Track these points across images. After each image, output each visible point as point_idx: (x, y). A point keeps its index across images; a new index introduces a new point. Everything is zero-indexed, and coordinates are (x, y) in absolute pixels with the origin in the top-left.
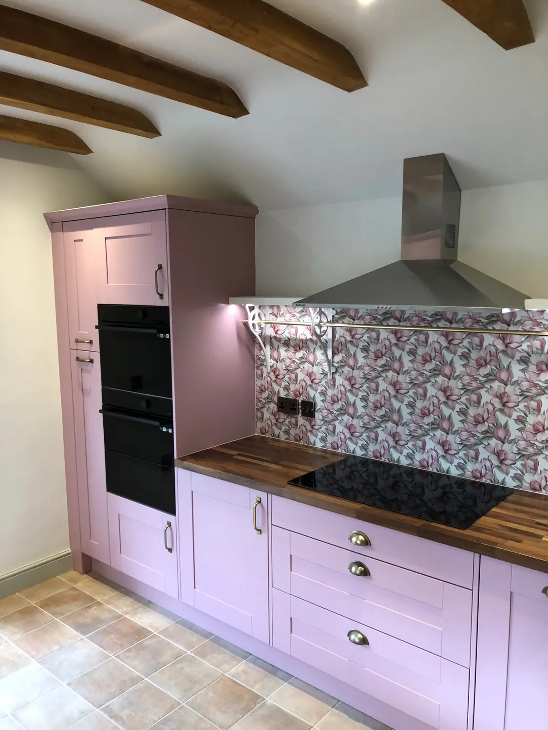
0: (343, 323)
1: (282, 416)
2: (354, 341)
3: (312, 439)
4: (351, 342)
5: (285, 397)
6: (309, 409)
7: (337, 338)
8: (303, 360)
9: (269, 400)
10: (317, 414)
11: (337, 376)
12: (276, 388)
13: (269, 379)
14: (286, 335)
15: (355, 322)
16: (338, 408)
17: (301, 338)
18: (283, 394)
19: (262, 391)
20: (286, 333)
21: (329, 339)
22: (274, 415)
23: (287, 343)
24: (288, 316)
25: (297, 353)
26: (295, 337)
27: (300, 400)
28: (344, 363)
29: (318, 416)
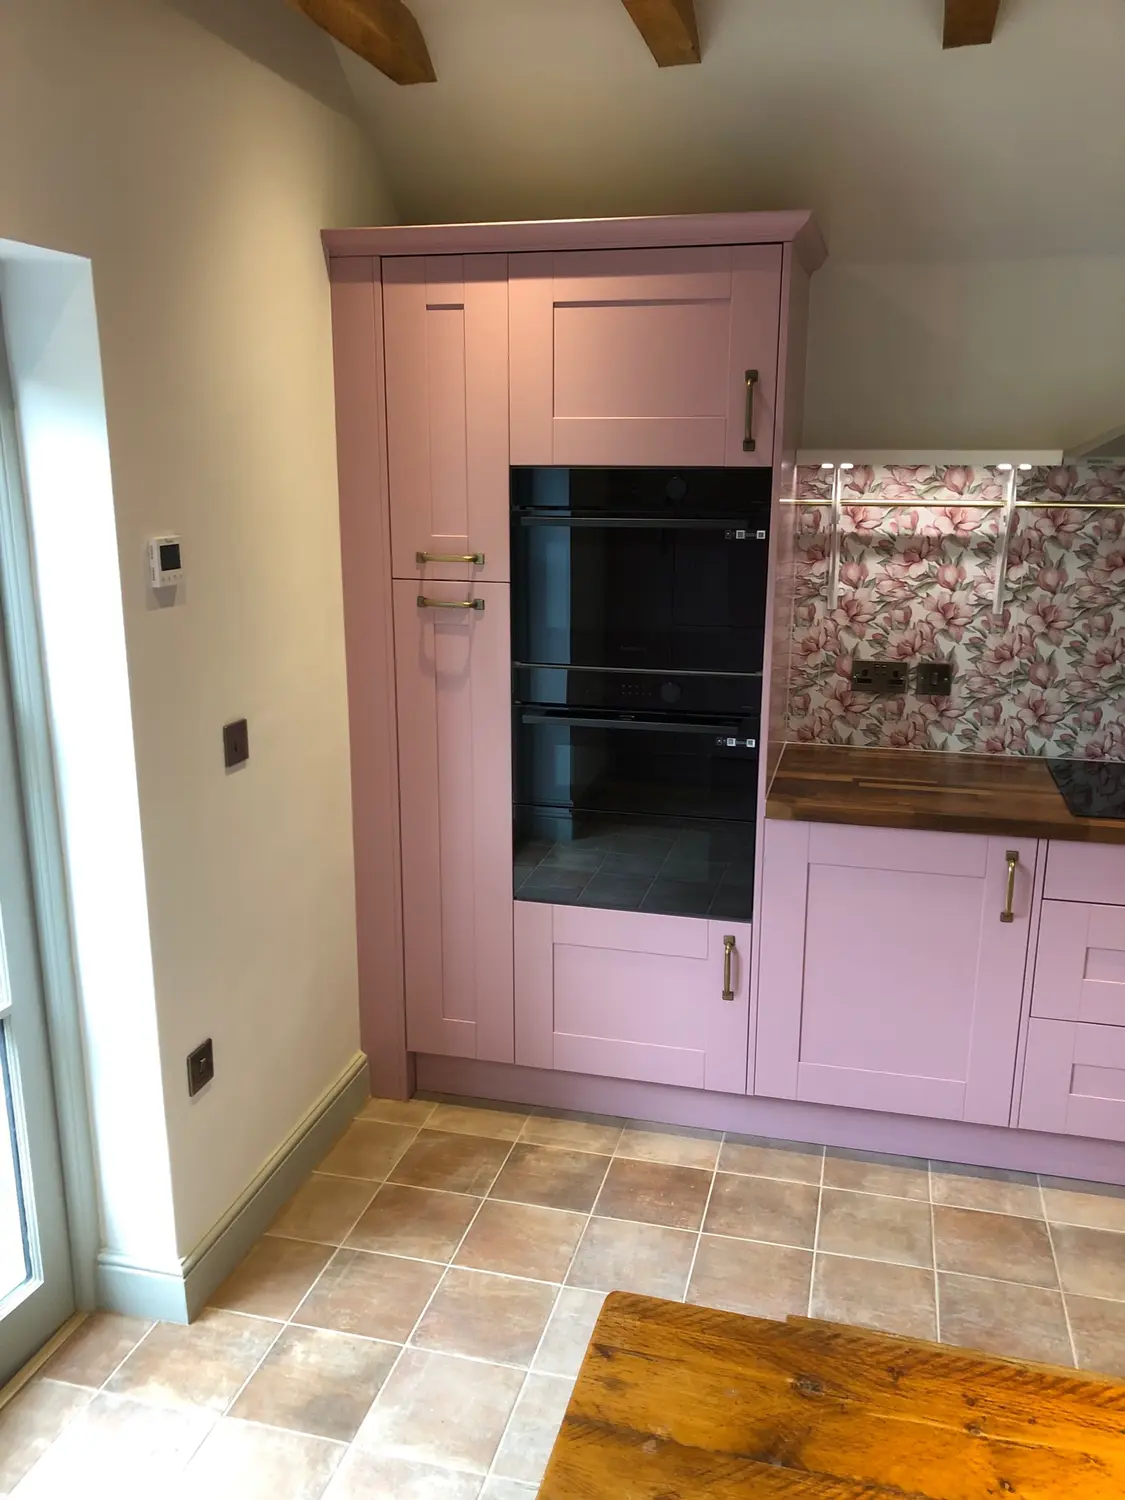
0: (1037, 500)
1: (862, 699)
2: (1062, 536)
3: (938, 736)
4: (1053, 539)
5: (872, 659)
6: (938, 678)
7: (1019, 532)
8: (927, 580)
9: (827, 668)
10: (954, 688)
11: (1014, 609)
12: (850, 642)
13: (830, 625)
14: (887, 528)
15: (1067, 499)
16: (1011, 670)
17: (924, 534)
18: (867, 654)
19: (808, 651)
20: (884, 524)
21: (1003, 535)
22: (841, 699)
23: (886, 547)
24: (894, 489)
25: (914, 567)
26: (910, 532)
27: (913, 662)
28: (1030, 582)
29: (959, 691)
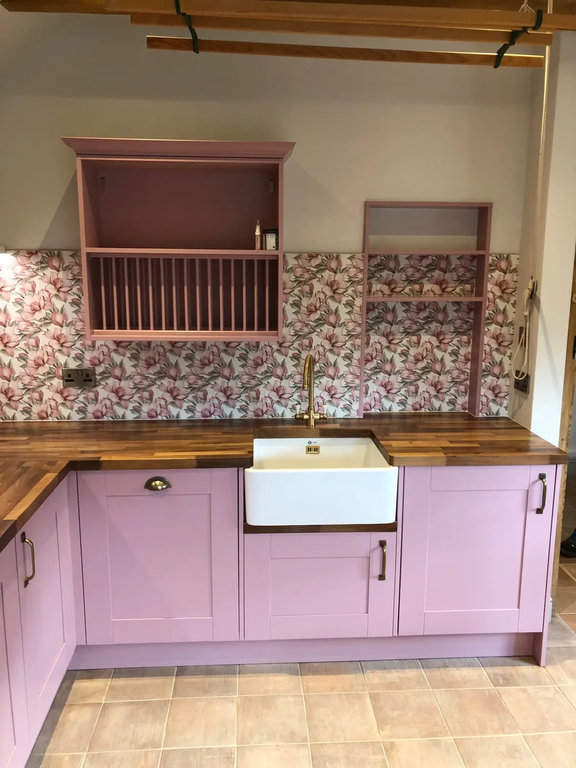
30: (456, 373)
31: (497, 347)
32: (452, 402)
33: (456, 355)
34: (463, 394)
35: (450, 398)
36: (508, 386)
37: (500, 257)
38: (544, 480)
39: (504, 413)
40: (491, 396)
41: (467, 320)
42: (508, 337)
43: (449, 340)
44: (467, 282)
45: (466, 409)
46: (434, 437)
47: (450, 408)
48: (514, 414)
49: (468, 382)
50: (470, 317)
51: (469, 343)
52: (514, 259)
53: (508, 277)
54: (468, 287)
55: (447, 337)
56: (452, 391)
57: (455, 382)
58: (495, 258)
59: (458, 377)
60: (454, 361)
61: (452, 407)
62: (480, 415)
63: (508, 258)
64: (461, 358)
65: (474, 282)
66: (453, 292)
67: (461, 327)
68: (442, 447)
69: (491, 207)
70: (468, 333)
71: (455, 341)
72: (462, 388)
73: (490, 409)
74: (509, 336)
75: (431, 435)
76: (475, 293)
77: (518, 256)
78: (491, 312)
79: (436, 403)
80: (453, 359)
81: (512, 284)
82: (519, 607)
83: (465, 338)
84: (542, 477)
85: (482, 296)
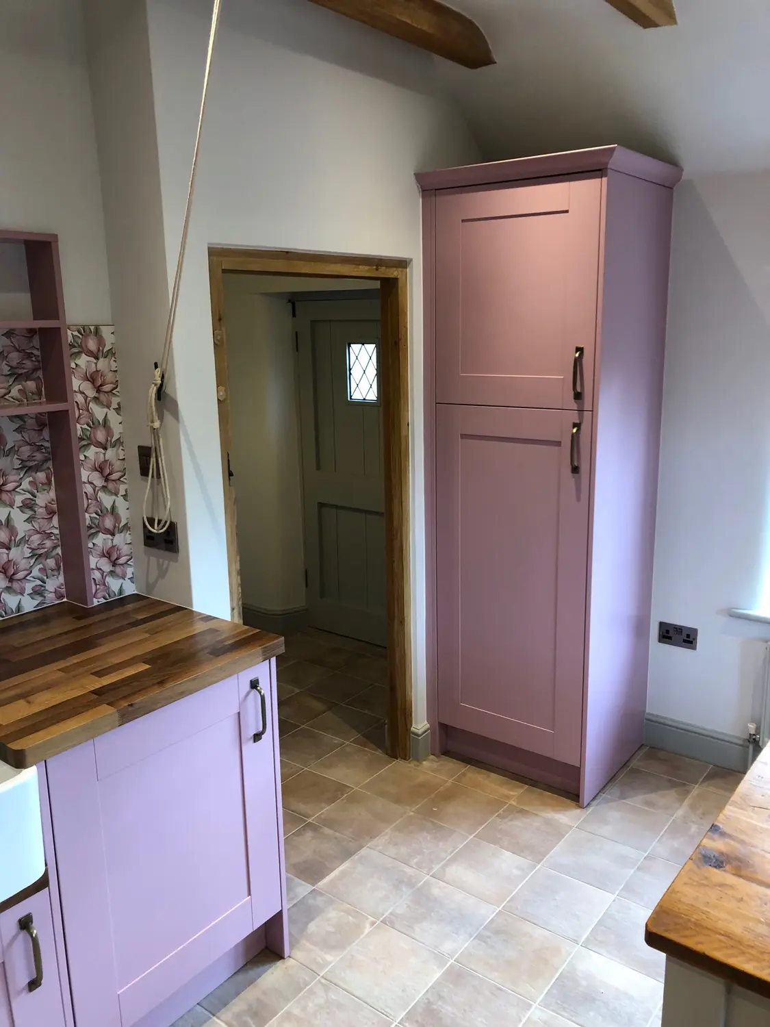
30: (36, 539)
31: (104, 484)
32: (38, 592)
33: (31, 508)
34: (53, 573)
35: (33, 584)
36: (130, 543)
37: (84, 331)
38: (258, 688)
39: (130, 589)
40: (107, 567)
41: (40, 444)
42: (117, 465)
43: (15, 484)
44: (27, 377)
45: (63, 597)
46: (61, 674)
47: (36, 602)
48: (150, 587)
49: (59, 551)
50: (44, 439)
51: (49, 483)
52: (106, 332)
53: (102, 364)
54: (31, 385)
55: (11, 478)
56: (35, 572)
57: (37, 556)
58: (76, 333)
59: (41, 545)
60: (29, 520)
61: (39, 599)
62: (96, 602)
63: (97, 331)
64: (41, 511)
65: (41, 376)
66: (7, 397)
67: (31, 458)
68: (93, 692)
69: (57, 241)
70: (46, 466)
71: (25, 484)
72: (51, 563)
73: (108, 588)
74: (119, 462)
75: (51, 671)
76: (46, 395)
77: (111, 329)
78: (85, 426)
79: (11, 601)
80: (27, 516)
81: (109, 377)
82: (249, 894)
83: (41, 476)
84: (254, 685)
85: (66, 401)
